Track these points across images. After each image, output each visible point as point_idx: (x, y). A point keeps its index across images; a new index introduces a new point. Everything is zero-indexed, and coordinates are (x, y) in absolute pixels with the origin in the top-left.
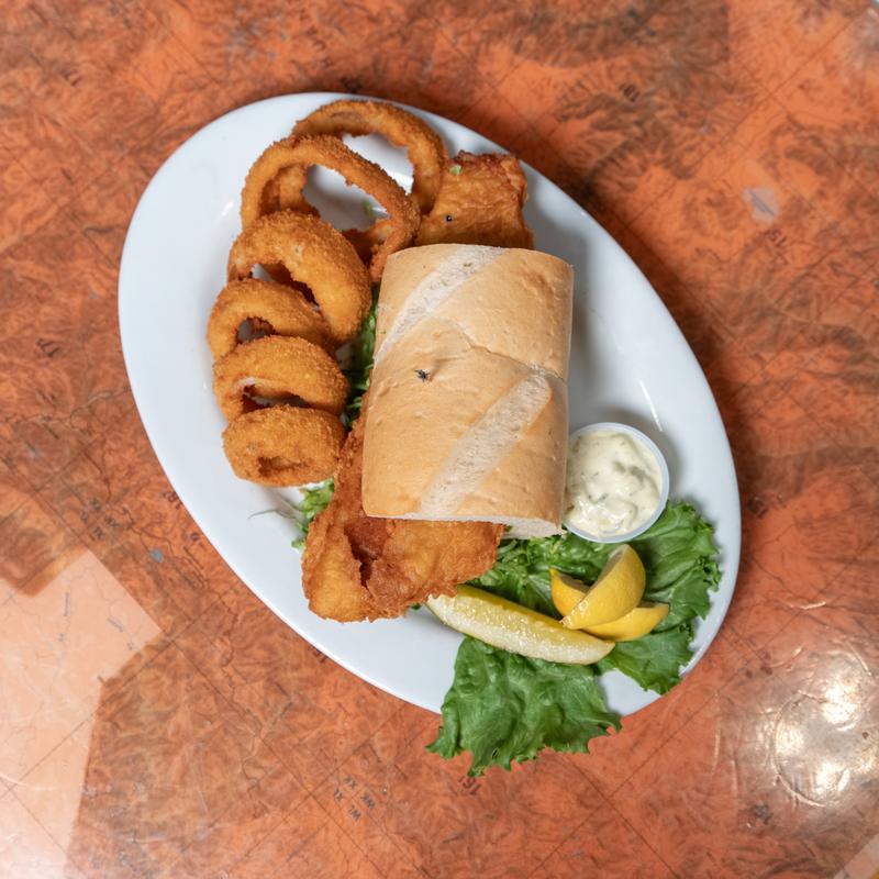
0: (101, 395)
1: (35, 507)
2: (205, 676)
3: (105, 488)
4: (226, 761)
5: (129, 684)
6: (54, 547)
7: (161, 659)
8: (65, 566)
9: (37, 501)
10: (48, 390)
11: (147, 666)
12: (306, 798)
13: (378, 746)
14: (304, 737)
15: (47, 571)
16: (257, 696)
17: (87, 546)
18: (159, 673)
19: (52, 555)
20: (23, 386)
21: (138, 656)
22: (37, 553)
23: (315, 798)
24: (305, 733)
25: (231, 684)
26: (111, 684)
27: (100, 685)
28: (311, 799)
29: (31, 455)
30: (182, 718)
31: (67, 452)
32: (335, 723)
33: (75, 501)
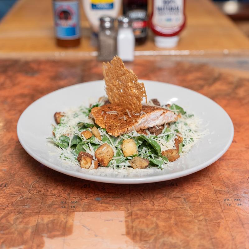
0: (33, 183)
1: (43, 216)
2: (152, 211)
3: (61, 198)
4: (190, 222)
5: (133, 229)
6: (63, 219)
7: (134, 217)
8: (73, 220)
9: (42, 214)
10: (14, 193)
11: (132, 222)
12: (223, 212)
13: (219, 189)
14: (200, 201)
15: (68, 225)
16: (173, 204)
17: (74, 212)
18: (139, 220)
19: (64, 221)
20: (3, 197)
21: (126, 221)
22: (59, 224)
23: (225, 210)
24: (198, 200)
25: (162, 206)
26: (128, 233)
27: (125, 236)
28: (224, 211)
29: (26, 207)
30: (161, 224)
31: (38, 199)
32: (201, 193)
33: (55, 206)
